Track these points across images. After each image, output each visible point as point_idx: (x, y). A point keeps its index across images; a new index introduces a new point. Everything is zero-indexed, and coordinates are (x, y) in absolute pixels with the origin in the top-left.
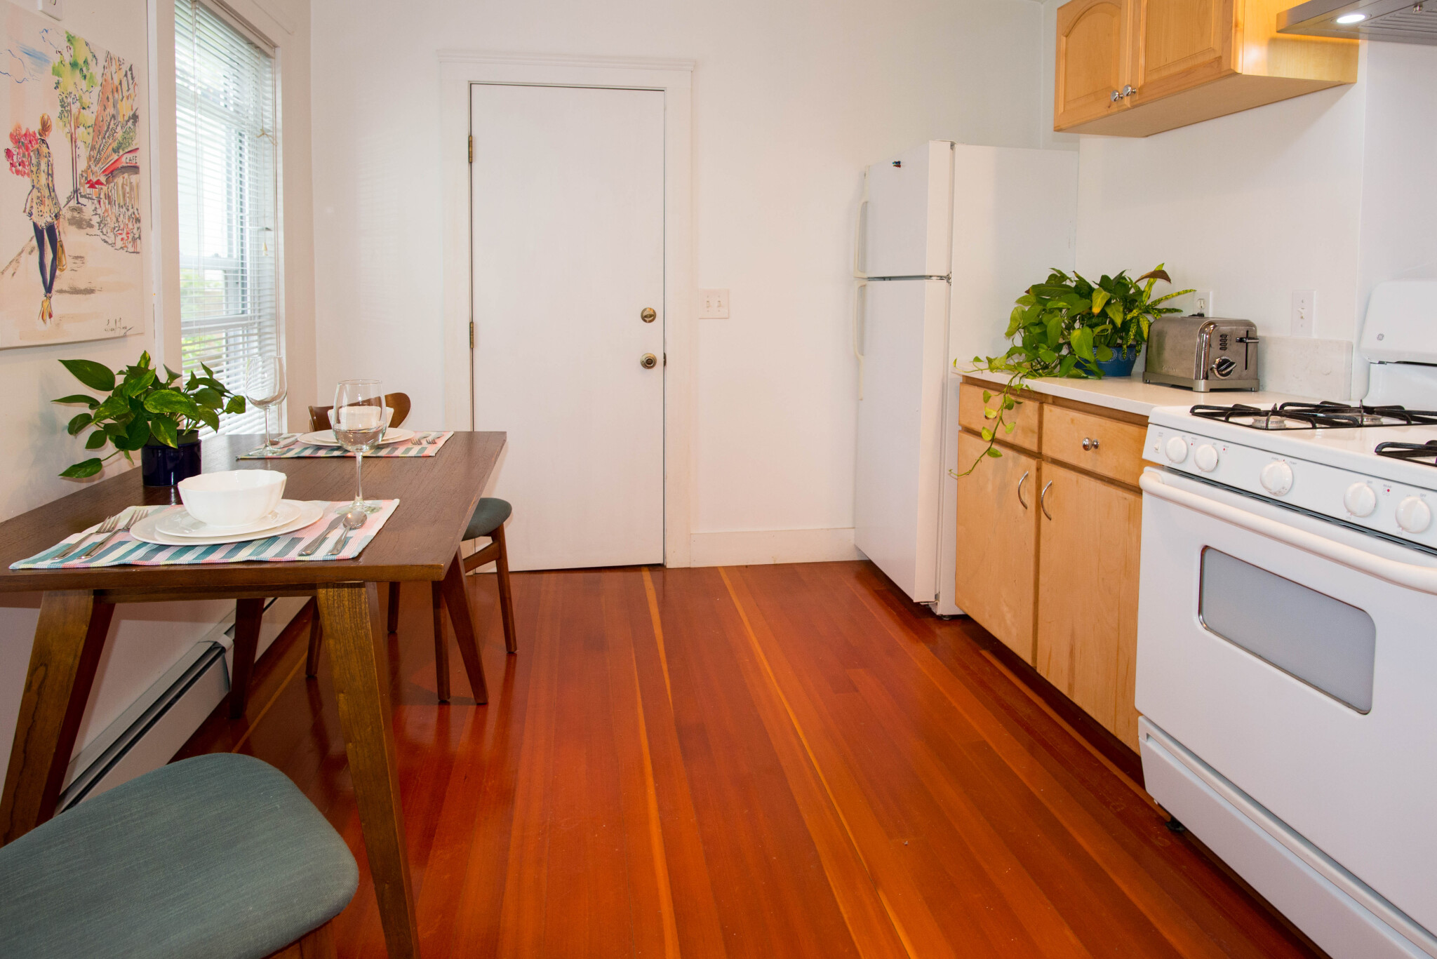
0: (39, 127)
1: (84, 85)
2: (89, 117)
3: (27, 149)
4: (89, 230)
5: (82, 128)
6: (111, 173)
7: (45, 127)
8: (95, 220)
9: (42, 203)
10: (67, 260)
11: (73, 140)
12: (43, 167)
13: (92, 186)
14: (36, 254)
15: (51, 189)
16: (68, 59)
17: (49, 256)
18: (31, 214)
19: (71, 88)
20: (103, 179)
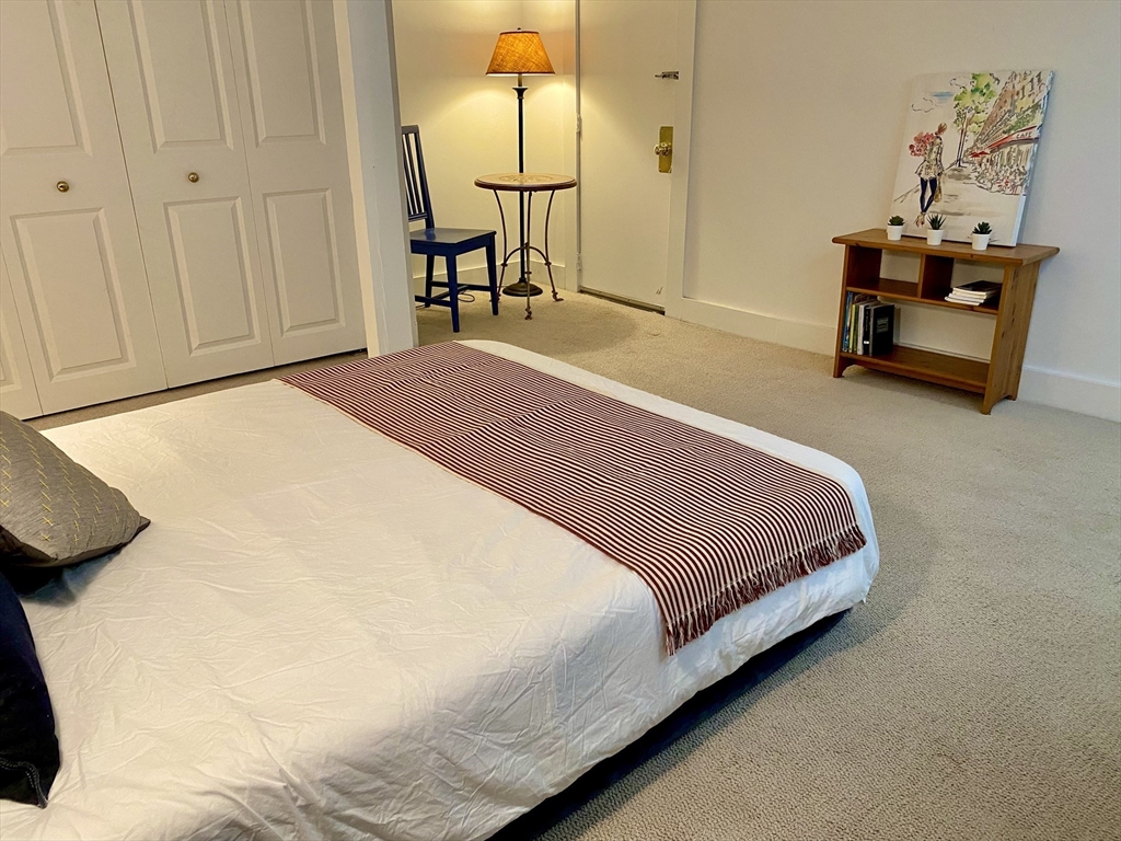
0: (937, 130)
1: (982, 99)
2: (982, 117)
3: (925, 142)
4: (967, 181)
5: (974, 124)
6: (997, 147)
7: (941, 129)
8: (973, 175)
9: (929, 167)
10: (943, 196)
11: (963, 133)
12: (935, 149)
13: (976, 155)
14: (920, 193)
15: (938, 161)
16: (969, 88)
17: (929, 193)
18: (920, 174)
19: (970, 104)
20: (988, 151)
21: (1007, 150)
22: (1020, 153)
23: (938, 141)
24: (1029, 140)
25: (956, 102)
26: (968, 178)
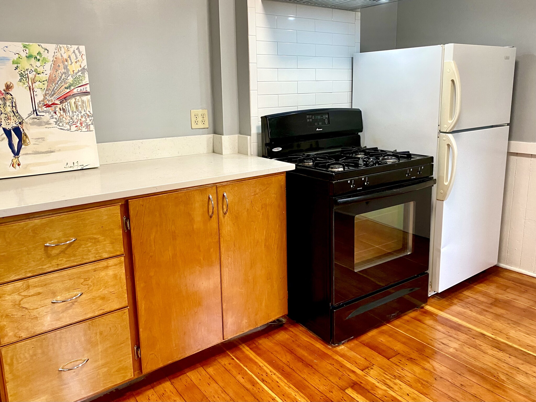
21: (73, 101)
22: (83, 102)
23: (9, 96)
24: (86, 93)
25: (16, 65)
26: (48, 123)
